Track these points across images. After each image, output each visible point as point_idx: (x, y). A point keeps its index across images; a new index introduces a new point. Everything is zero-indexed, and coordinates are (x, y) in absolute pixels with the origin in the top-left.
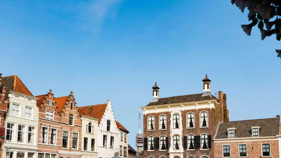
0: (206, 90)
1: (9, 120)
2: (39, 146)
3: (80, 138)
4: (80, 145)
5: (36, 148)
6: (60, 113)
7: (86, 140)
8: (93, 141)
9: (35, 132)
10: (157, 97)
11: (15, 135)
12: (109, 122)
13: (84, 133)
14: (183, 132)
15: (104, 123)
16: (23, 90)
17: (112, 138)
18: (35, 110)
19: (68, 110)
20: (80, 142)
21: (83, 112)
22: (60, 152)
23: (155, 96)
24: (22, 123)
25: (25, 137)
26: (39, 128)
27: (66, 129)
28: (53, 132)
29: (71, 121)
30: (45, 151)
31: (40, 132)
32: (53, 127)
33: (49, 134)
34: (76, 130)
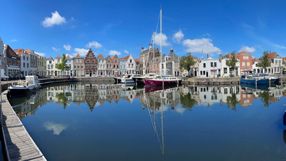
1: (98, 64)
2: (106, 69)
3: (120, 66)
4: (119, 68)
6: (112, 60)
7: (122, 66)
8: (124, 66)
10: (143, 51)
11: (100, 67)
12: (131, 60)
13: (121, 64)
14: (145, 62)
16: (102, 57)
18: (105, 61)
19: (115, 59)
22: (113, 70)
24: (101, 64)
25: (102, 67)
27: (114, 64)
28: (110, 65)
29: (116, 62)
30: (108, 70)
31: (106, 66)
32: (110, 64)
33: (109, 66)
34: (118, 64)
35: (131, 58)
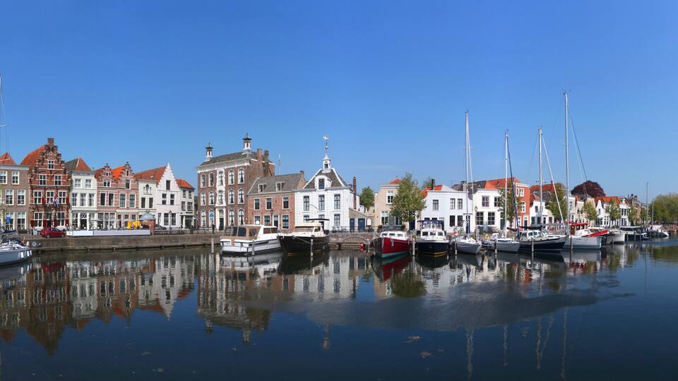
0: (246, 148)
1: (74, 191)
2: (98, 207)
3: (138, 199)
4: (137, 204)
5: (96, 210)
6: (116, 180)
7: (143, 200)
8: (151, 200)
9: (95, 198)
10: (211, 156)
11: (78, 202)
12: (168, 182)
13: (141, 194)
14: (226, 188)
15: (163, 183)
16: (84, 169)
17: (172, 196)
18: (94, 182)
19: (124, 177)
20: (137, 202)
21: (139, 177)
22: (117, 211)
23: (208, 156)
24: (83, 192)
25: (87, 202)
26: (98, 194)
27: (123, 192)
28: (111, 196)
29: (127, 186)
30: (103, 211)
31: (98, 198)
32: (110, 192)
33: (107, 198)
34: (133, 193)
35: (168, 175)
